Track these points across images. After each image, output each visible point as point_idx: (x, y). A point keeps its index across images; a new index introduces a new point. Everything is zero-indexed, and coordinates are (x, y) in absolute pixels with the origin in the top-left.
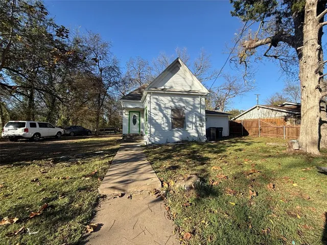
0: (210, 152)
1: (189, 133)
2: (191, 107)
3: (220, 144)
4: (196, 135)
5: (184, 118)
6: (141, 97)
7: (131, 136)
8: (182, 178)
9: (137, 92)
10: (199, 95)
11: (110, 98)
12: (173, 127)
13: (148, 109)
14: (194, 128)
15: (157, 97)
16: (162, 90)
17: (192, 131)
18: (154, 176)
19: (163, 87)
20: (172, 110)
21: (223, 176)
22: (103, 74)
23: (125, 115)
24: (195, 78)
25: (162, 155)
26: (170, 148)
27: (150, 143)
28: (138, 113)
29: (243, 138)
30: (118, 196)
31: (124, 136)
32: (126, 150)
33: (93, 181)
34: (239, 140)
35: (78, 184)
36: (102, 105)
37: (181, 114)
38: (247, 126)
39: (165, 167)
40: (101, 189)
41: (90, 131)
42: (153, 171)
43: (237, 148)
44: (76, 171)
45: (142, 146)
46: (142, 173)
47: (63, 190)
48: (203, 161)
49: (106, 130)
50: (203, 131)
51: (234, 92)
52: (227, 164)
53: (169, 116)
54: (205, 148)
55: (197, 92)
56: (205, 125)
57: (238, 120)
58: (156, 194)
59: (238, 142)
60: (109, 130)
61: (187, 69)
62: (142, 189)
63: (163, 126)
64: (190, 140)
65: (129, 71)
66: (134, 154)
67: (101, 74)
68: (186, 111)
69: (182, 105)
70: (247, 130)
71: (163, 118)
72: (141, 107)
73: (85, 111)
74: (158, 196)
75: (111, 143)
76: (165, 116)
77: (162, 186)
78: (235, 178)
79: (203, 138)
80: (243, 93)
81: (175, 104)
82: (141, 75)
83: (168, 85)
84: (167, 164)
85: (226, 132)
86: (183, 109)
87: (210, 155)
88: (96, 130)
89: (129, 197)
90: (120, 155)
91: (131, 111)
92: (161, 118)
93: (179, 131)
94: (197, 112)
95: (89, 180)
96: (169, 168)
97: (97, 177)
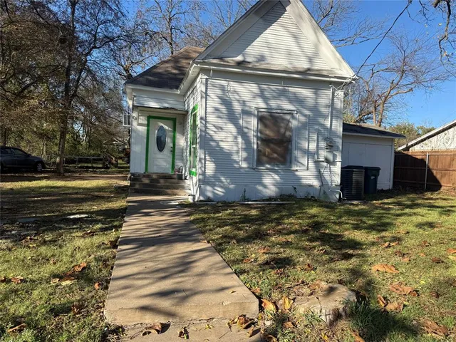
0: (356, 227)
1: (299, 178)
2: (307, 113)
3: (377, 208)
4: (316, 183)
5: (289, 141)
6: (181, 81)
7: (153, 180)
8: (306, 290)
9: (169, 68)
10: (331, 82)
11: (94, 78)
12: (260, 162)
13: (200, 112)
14: (311, 165)
15: (224, 83)
16: (239, 64)
17: (306, 174)
18: (235, 283)
19: (240, 58)
20: (261, 119)
21: (408, 289)
22: (77, 13)
23: (139, 126)
24: (323, 38)
25: (239, 229)
26: (254, 212)
27: (202, 198)
28: (171, 122)
29: (429, 195)
30: (153, 331)
31: (135, 178)
32: (147, 214)
33: (82, 289)
34: (420, 202)
35: (46, 296)
36: (74, 95)
37: (282, 130)
38: (440, 166)
39: (256, 260)
40: (111, 312)
41: (41, 162)
42: (229, 270)
43: (420, 219)
44: (30, 263)
45: (182, 205)
46: (203, 274)
47: (12, 311)
48: (345, 248)
49: (81, 161)
50: (334, 175)
51: (411, 79)
52: (406, 260)
53: (252, 134)
54: (340, 217)
55: (325, 73)
56: (339, 159)
57: (417, 150)
58: (247, 328)
59: (418, 205)
60: (87, 161)
61: (305, 14)
62: (212, 316)
63: (235, 157)
64: (301, 194)
65: (143, 10)
66: (170, 225)
67: (73, 13)
68: (294, 123)
69: (287, 106)
70: (438, 177)
71: (236, 138)
72: (179, 107)
73: (32, 109)
74: (255, 333)
75: (102, 194)
76: (242, 132)
77: (261, 309)
78: (438, 296)
79: (333, 192)
80: (434, 83)
81: (267, 104)
82: (174, 23)
83: (253, 51)
84: (258, 253)
85: (385, 180)
86: (288, 117)
87: (359, 236)
88: (58, 159)
89: (181, 334)
90: (133, 226)
91: (152, 116)
92: (230, 139)
93: (276, 172)
94: (323, 126)
95: (70, 287)
96: (267, 263)
97: (90, 281)
